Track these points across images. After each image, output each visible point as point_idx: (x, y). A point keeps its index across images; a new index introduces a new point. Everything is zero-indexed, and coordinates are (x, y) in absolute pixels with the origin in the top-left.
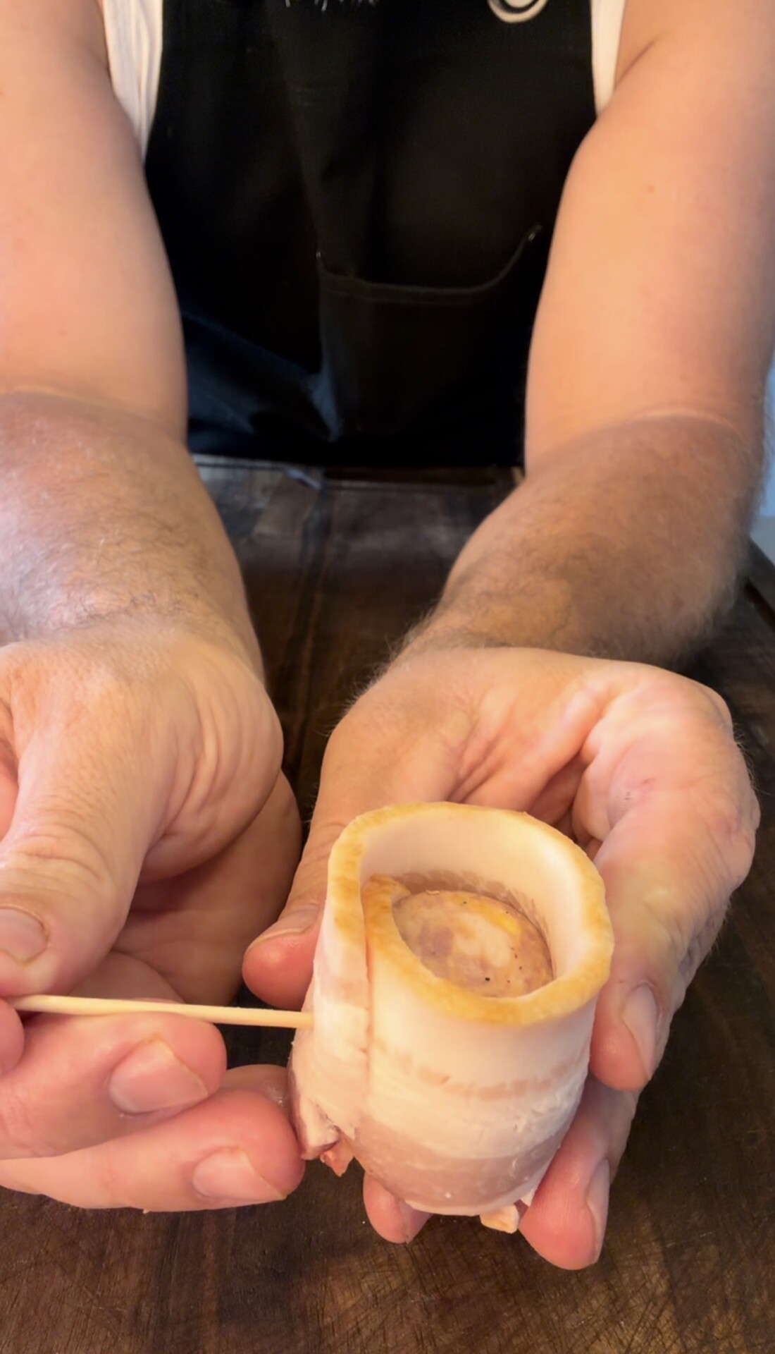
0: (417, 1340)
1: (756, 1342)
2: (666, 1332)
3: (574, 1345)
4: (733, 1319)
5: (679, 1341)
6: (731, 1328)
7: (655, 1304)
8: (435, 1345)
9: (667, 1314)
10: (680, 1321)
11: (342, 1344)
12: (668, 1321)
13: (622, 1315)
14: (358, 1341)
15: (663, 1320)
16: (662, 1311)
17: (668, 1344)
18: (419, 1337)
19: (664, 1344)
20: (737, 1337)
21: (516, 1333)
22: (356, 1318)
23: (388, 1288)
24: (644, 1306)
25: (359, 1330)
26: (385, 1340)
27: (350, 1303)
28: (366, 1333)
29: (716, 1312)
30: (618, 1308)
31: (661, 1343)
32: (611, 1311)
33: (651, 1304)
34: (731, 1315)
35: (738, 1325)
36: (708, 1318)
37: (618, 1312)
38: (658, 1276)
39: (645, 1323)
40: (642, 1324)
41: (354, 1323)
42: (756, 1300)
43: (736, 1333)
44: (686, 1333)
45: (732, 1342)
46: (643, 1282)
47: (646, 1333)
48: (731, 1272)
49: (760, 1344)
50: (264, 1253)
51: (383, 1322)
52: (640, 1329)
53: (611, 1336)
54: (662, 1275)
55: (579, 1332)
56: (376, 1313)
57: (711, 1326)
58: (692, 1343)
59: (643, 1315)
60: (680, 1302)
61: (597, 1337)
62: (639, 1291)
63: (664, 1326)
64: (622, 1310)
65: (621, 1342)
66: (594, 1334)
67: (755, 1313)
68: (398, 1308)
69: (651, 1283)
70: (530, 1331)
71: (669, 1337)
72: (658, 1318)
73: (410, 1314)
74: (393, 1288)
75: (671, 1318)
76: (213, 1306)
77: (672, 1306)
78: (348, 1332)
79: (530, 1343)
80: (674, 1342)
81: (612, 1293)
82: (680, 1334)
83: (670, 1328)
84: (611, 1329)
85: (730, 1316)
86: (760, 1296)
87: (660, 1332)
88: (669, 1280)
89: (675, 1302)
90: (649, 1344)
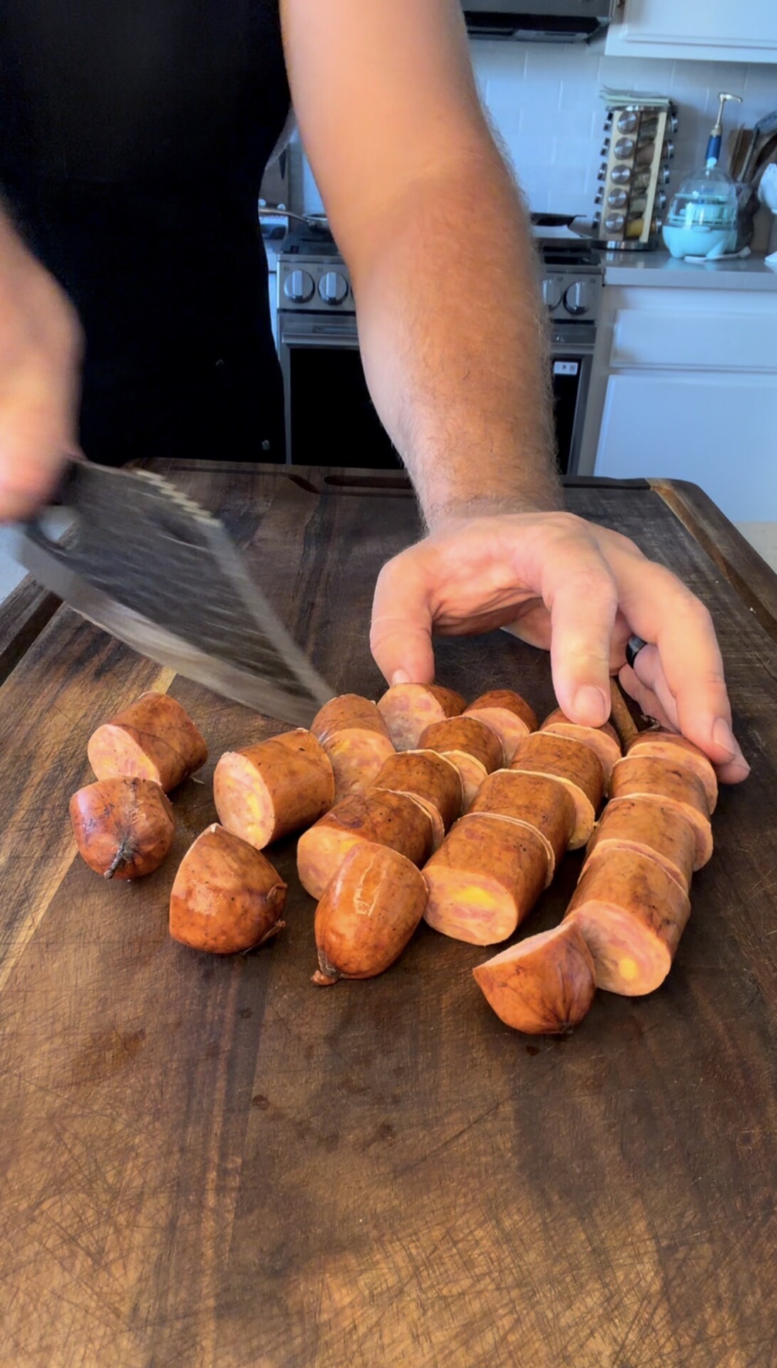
0: (413, 1337)
1: (749, 1340)
2: (660, 1330)
3: (568, 1342)
4: (726, 1317)
5: (672, 1339)
6: (725, 1326)
7: (649, 1302)
8: (431, 1342)
9: (661, 1312)
10: (674, 1318)
11: (339, 1341)
12: (662, 1319)
13: (616, 1313)
14: (355, 1338)
15: (657, 1318)
16: (656, 1309)
17: (662, 1341)
18: (415, 1334)
19: (657, 1341)
20: (731, 1335)
21: (512, 1330)
22: (353, 1314)
23: (384, 1286)
24: (639, 1304)
25: (355, 1327)
26: (381, 1337)
27: (347, 1300)
28: (362, 1330)
29: (709, 1310)
30: (613, 1307)
31: (655, 1341)
32: (605, 1309)
33: (645, 1302)
34: (725, 1314)
35: (732, 1323)
36: (702, 1316)
37: (613, 1311)
38: (652, 1274)
39: (639, 1321)
40: (636, 1322)
41: (351, 1320)
42: (750, 1298)
43: (730, 1331)
44: (680, 1331)
45: (726, 1340)
46: (637, 1280)
47: (640, 1331)
48: (725, 1271)
49: (753, 1342)
50: (262, 1251)
51: (379, 1319)
52: (634, 1327)
53: (605, 1333)
54: (657, 1273)
55: (573, 1330)
56: (373, 1310)
57: (705, 1324)
58: (686, 1340)
59: (637, 1313)
60: (674, 1300)
61: (592, 1334)
62: (633, 1289)
63: (659, 1323)
64: (617, 1307)
65: (615, 1340)
66: (589, 1332)
67: (749, 1312)
68: (394, 1305)
69: (646, 1281)
70: (524, 1329)
71: (663, 1335)
72: (652, 1315)
73: (406, 1312)
74: (389, 1286)
75: (665, 1316)
76: (211, 1302)
77: (666, 1303)
78: (344, 1329)
79: (525, 1341)
80: (668, 1339)
81: (606, 1290)
82: (674, 1332)
83: (663, 1326)
84: (605, 1327)
85: (723, 1314)
86: (754, 1293)
87: (654, 1330)
88: (663, 1278)
89: (669, 1300)
90: (644, 1342)
